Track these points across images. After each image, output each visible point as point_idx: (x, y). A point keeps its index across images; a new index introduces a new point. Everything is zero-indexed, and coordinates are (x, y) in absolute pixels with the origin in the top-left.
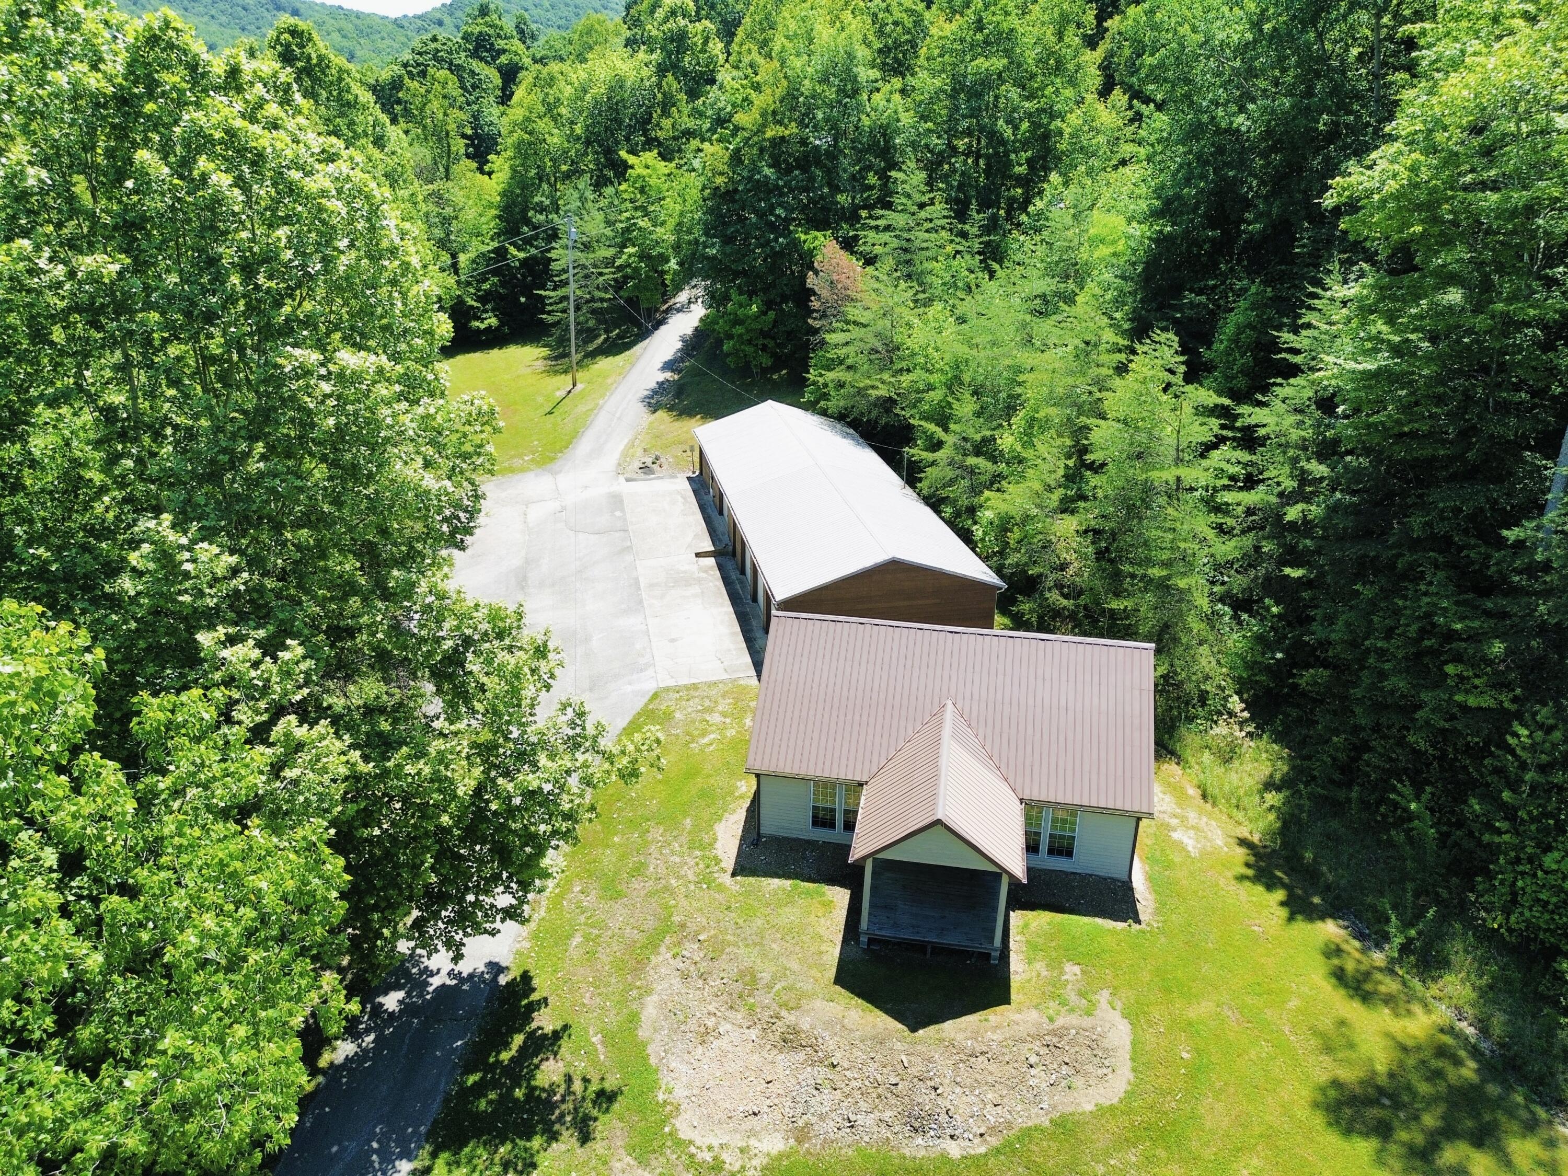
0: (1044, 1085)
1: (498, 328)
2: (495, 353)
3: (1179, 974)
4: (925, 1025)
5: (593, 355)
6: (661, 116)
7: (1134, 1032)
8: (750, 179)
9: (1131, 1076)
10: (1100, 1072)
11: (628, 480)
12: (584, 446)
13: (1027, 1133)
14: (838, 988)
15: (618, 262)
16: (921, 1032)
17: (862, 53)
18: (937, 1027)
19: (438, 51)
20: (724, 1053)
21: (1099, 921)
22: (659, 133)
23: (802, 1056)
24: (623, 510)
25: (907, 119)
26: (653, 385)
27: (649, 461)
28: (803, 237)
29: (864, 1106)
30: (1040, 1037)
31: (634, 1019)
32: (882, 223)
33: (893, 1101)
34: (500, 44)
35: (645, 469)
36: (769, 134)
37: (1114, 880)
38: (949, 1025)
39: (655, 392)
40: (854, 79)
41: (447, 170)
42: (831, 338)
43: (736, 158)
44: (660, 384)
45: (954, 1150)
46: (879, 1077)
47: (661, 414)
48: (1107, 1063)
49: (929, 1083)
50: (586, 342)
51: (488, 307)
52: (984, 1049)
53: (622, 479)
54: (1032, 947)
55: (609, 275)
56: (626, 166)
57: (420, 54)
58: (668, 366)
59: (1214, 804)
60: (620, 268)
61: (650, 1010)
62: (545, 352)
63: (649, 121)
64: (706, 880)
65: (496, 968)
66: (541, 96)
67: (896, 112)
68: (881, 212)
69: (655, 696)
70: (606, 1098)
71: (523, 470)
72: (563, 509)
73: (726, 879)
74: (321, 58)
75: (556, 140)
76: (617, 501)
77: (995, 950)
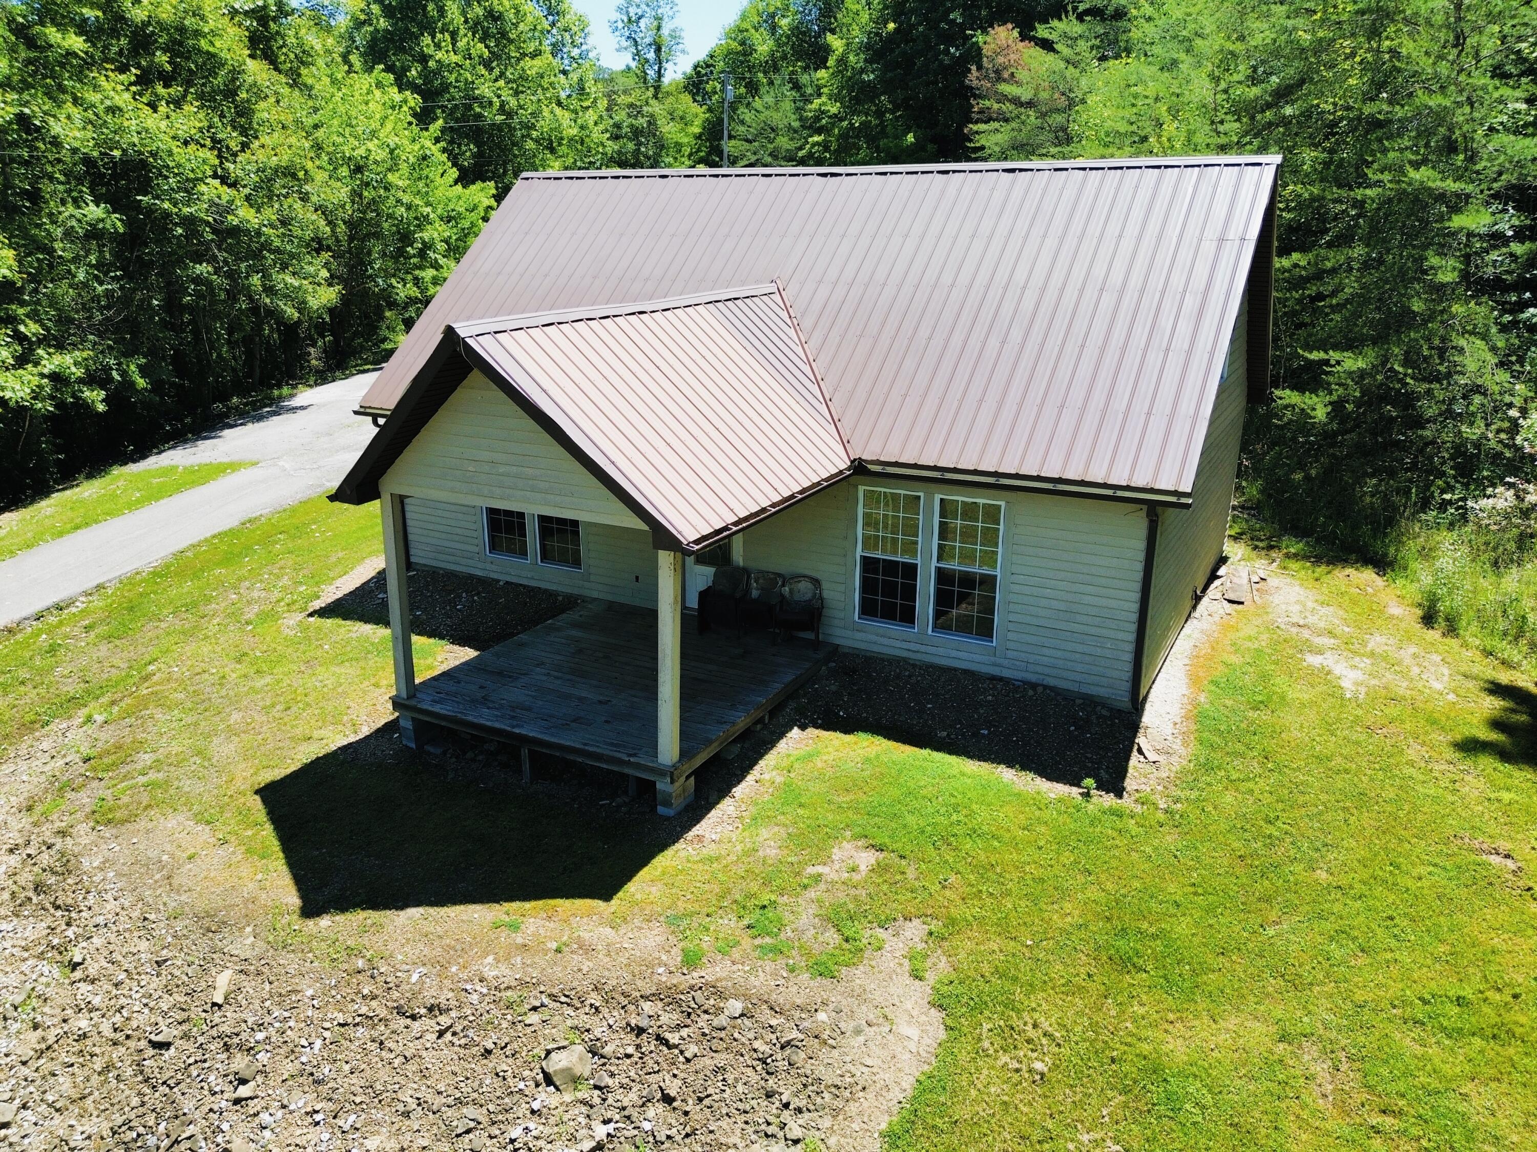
3: (1182, 927)
4: (343, 905)
7: (946, 1050)
16: (325, 922)
18: (373, 916)
21: (1006, 775)
23: (39, 929)
28: (982, 39)
30: (631, 1001)
33: (126, 1092)
37: (1091, 702)
46: (140, 1018)
49: (240, 1063)
52: (445, 997)
54: (789, 797)
59: (1451, 632)
64: (264, 620)
66: (761, 7)
73: (294, 620)
75: (764, 48)
77: (661, 772)
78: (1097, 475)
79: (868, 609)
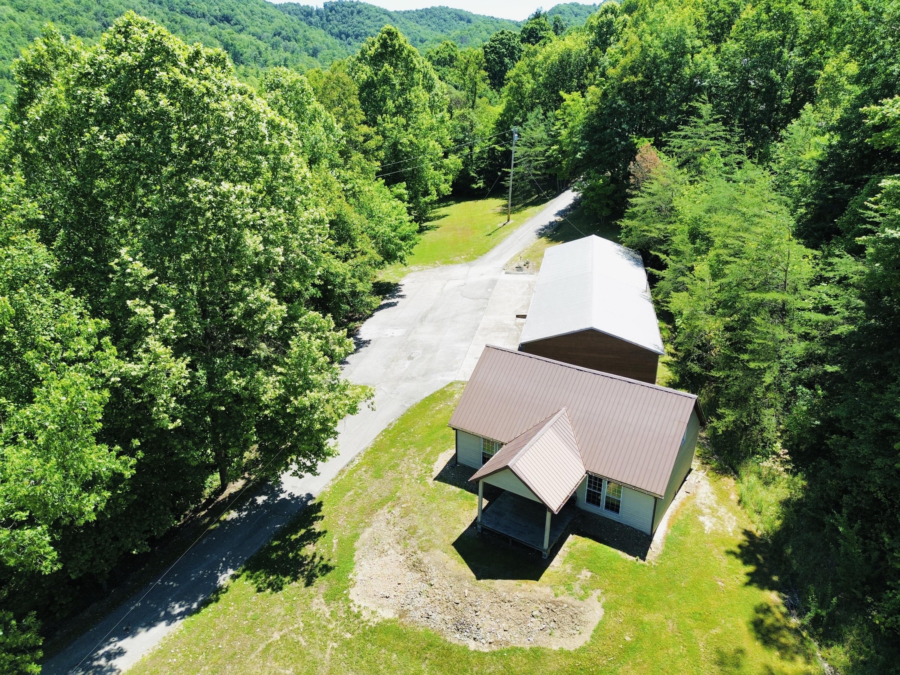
0: (537, 628)
1: (484, 189)
2: (480, 202)
3: (652, 594)
4: (485, 578)
5: (526, 205)
6: (588, 72)
7: (604, 616)
8: (610, 107)
9: (588, 639)
10: (572, 632)
11: (506, 273)
12: (494, 253)
13: (515, 650)
14: (453, 547)
15: (548, 154)
16: (482, 581)
17: (691, 29)
18: (492, 581)
19: (502, 39)
20: (386, 564)
21: (620, 553)
22: (586, 81)
23: (419, 575)
24: (493, 288)
25: (714, 69)
26: (547, 223)
27: (522, 264)
28: (636, 141)
29: (438, 609)
30: (545, 603)
31: (356, 536)
32: (683, 133)
33: (453, 611)
34: (542, 33)
35: (519, 268)
36: (625, 80)
37: (642, 532)
38: (499, 582)
39: (546, 227)
40: (684, 46)
41: (474, 102)
42: (633, 201)
43: (605, 95)
44: (551, 223)
45: (472, 646)
46: (451, 598)
47: (543, 239)
48: (578, 628)
49: (475, 608)
50: (525, 198)
51: (482, 177)
52: (511, 599)
53: (504, 272)
54: (571, 555)
55: (542, 160)
56: (562, 100)
57: (493, 41)
58: (560, 213)
59: (743, 508)
60: (549, 157)
61: (366, 534)
62: (504, 202)
63: (581, 74)
64: (421, 479)
65: (310, 497)
66: (528, 62)
67: (708, 66)
68: (682, 127)
69: (451, 384)
70: (326, 569)
71: (457, 263)
72: (465, 284)
73: (430, 481)
74: (400, 45)
75: (529, 85)
76: (493, 283)
77: (544, 550)
78: (643, 487)
79: (588, 501)
